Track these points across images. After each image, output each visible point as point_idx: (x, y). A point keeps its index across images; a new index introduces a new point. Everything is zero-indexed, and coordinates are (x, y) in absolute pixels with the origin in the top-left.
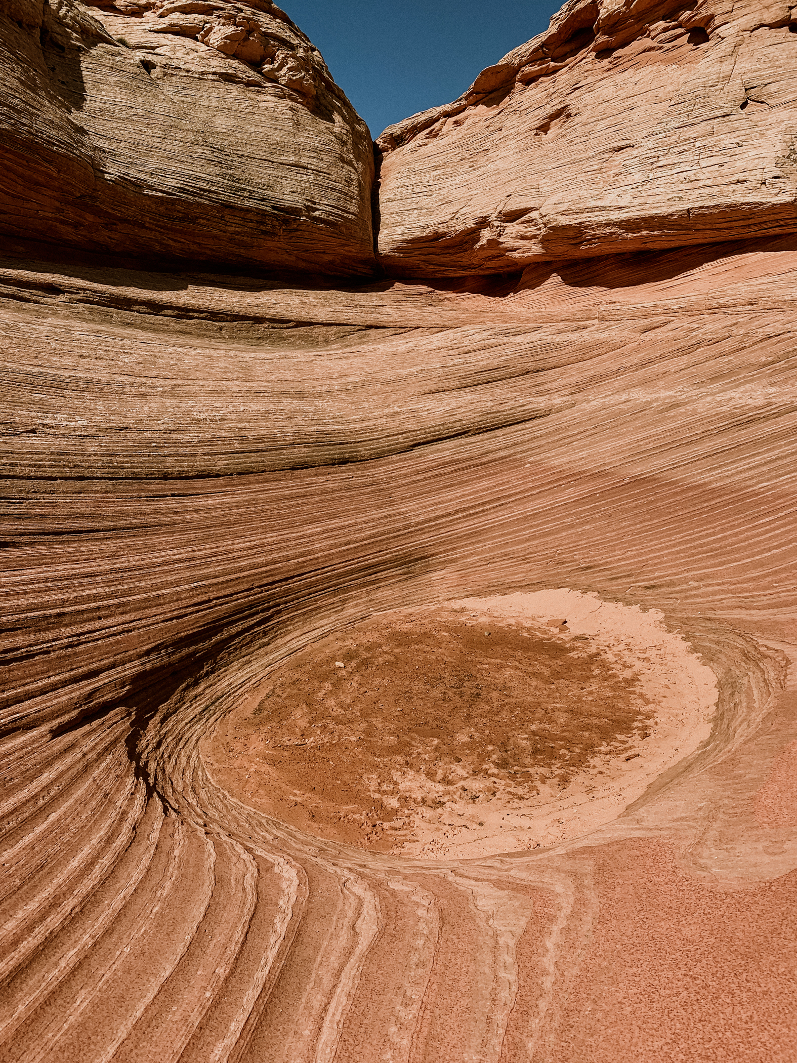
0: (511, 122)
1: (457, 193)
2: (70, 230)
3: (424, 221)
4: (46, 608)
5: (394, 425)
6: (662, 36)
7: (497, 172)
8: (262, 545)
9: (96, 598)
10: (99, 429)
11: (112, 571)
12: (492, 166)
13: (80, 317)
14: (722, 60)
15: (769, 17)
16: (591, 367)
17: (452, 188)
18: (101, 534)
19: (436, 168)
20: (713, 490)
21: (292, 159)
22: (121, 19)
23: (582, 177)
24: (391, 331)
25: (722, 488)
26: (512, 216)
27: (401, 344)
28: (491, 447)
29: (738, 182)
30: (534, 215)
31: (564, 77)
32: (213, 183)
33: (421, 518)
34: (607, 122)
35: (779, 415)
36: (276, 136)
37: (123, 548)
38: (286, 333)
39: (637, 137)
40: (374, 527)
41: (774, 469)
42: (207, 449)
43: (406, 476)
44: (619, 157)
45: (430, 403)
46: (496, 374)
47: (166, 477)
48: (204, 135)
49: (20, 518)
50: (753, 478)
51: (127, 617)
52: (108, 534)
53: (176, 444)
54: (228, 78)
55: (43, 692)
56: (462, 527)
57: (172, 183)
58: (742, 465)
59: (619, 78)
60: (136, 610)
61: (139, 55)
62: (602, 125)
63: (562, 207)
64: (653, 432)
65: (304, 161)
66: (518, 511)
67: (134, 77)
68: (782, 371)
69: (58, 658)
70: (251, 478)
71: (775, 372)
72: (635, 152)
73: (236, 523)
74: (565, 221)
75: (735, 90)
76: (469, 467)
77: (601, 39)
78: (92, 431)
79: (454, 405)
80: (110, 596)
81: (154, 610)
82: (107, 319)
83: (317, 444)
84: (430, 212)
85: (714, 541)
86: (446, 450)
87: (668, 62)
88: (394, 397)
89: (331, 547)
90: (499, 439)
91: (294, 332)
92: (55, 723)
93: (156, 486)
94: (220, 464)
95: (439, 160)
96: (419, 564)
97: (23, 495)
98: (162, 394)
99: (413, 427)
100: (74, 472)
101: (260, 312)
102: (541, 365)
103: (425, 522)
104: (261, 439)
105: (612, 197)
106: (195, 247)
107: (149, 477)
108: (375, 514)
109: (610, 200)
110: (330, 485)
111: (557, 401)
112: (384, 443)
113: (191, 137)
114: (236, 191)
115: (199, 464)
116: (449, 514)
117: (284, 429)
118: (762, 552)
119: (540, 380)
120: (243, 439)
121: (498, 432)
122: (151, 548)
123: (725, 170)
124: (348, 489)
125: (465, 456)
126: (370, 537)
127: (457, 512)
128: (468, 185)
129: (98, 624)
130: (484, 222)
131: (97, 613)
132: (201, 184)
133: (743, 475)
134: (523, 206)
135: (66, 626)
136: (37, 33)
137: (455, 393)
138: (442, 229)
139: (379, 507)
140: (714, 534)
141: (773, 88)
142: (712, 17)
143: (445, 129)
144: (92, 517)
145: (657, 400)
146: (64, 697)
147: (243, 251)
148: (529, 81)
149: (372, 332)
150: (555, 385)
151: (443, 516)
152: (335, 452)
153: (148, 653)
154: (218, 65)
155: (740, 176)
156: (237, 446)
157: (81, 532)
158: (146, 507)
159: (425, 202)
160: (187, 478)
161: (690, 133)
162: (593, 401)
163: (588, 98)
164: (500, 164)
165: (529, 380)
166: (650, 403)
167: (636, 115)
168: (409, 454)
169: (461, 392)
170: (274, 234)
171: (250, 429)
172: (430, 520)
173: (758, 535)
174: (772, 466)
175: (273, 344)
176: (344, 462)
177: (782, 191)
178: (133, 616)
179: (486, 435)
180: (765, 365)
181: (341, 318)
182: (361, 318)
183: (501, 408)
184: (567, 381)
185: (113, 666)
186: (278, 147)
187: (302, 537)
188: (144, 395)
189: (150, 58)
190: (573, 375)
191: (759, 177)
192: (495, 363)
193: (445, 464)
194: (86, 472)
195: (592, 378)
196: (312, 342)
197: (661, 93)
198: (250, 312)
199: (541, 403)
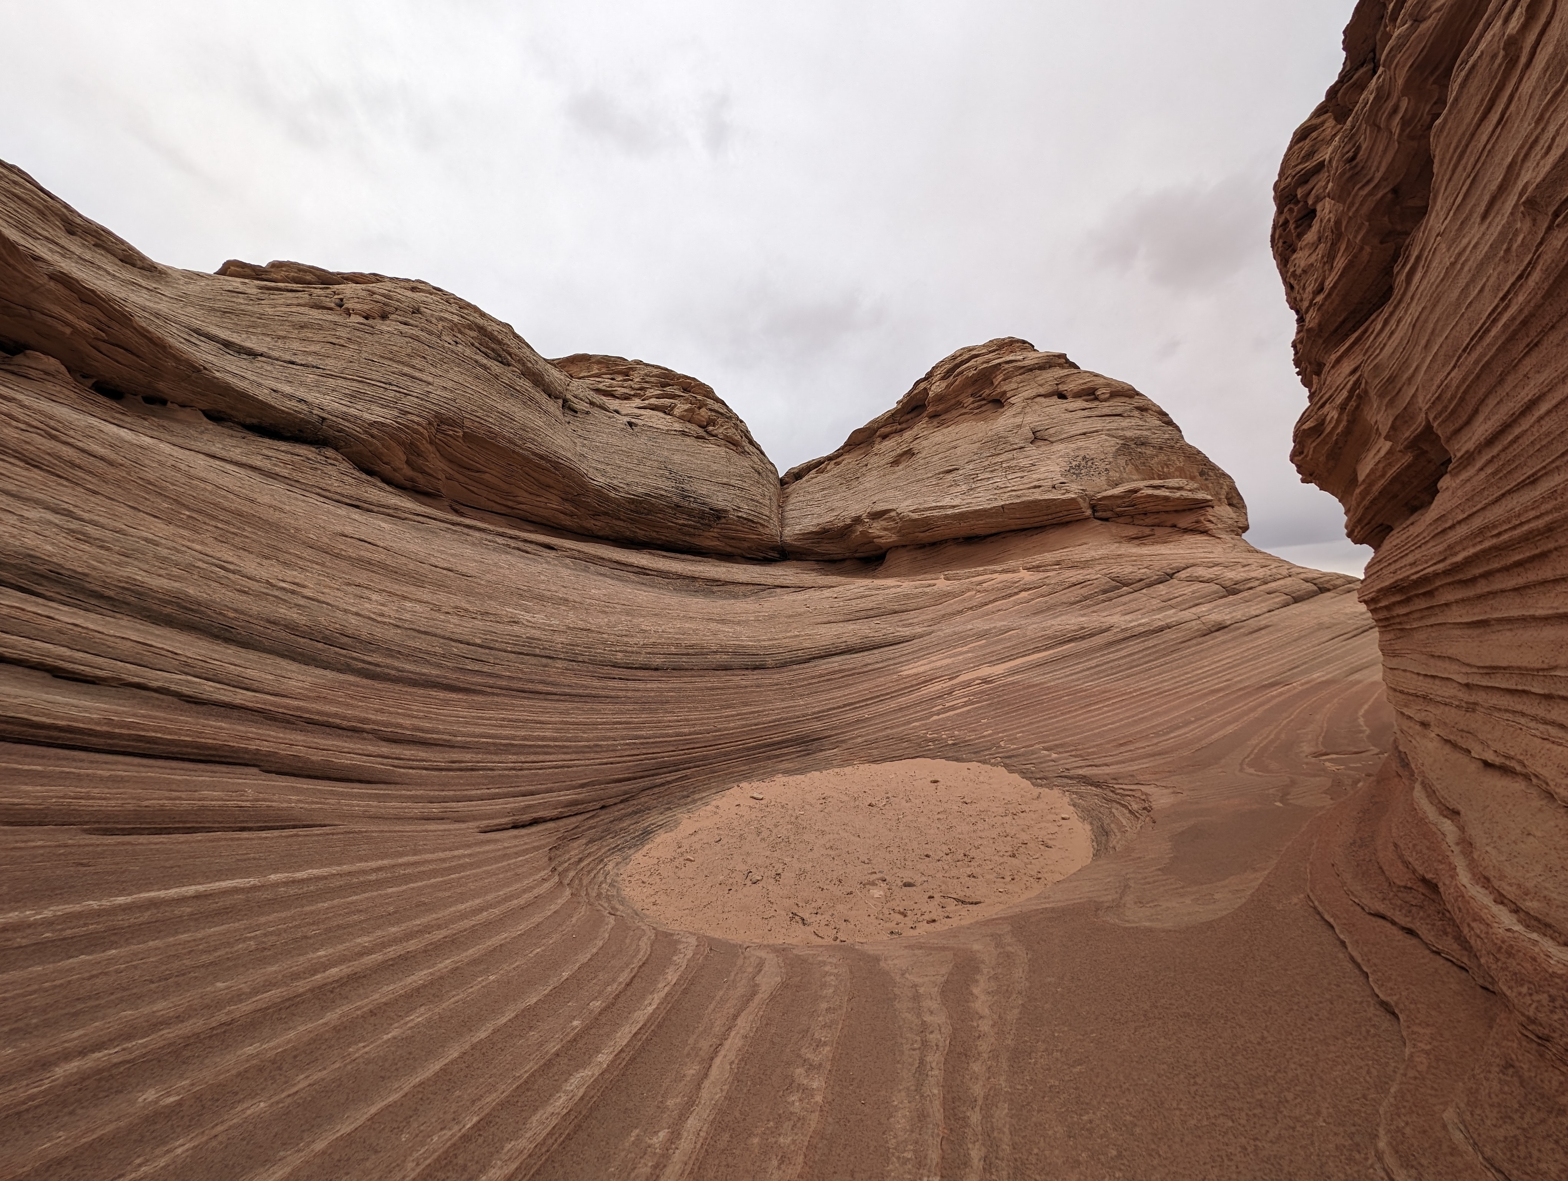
0: (873, 460)
1: (837, 504)
2: (568, 518)
3: (815, 522)
4: (498, 738)
5: (794, 644)
6: (972, 406)
7: (866, 490)
8: (687, 720)
9: (543, 739)
10: (569, 628)
11: (562, 722)
12: (861, 487)
13: (567, 566)
14: (1014, 416)
15: (1042, 391)
16: (942, 609)
17: (836, 501)
18: (557, 697)
19: (823, 489)
20: (1048, 688)
21: (725, 480)
22: (617, 401)
23: (924, 489)
24: (792, 590)
25: (1056, 686)
26: (876, 516)
27: (801, 596)
28: (869, 661)
29: (1035, 487)
30: (893, 514)
31: (908, 435)
32: (670, 492)
33: (817, 709)
34: (940, 456)
35: (1092, 635)
36: (715, 467)
37: (573, 709)
38: (715, 589)
39: (961, 463)
40: (778, 714)
41: (1095, 673)
42: (649, 650)
43: (804, 679)
44: (950, 477)
45: (822, 629)
46: (871, 613)
47: (615, 665)
48: (664, 465)
49: (490, 675)
50: (1079, 679)
51: (568, 757)
52: (562, 698)
53: (626, 644)
54: (684, 433)
55: (481, 798)
56: (852, 716)
57: (640, 490)
58: (1068, 671)
59: (946, 431)
60: (576, 753)
61: (627, 419)
62: (936, 458)
63: (912, 508)
64: (995, 649)
65: (732, 482)
66: (893, 704)
67: (622, 430)
68: (1089, 606)
69: (500, 775)
70: (682, 673)
71: (1083, 608)
72: (961, 472)
73: (667, 702)
74: (915, 516)
75: (1027, 432)
76: (854, 674)
77: (930, 409)
78: (562, 628)
79: (841, 630)
80: (555, 739)
81: (592, 755)
82: (586, 570)
83: (735, 653)
84: (820, 516)
85: (1058, 722)
86: (835, 663)
87: (977, 421)
88: (794, 625)
89: (744, 726)
90: (876, 655)
91: (721, 588)
92: (485, 823)
93: (607, 670)
94: (658, 661)
95: (827, 484)
96: (816, 744)
97: (498, 661)
98: (620, 613)
99: (809, 646)
100: (543, 653)
101: (697, 575)
102: (903, 608)
103: (819, 712)
104: (692, 646)
105: (948, 499)
106: (654, 534)
107: (603, 664)
108: (779, 705)
109: (947, 501)
110: (744, 683)
111: (918, 630)
112: (787, 656)
113: (656, 464)
114: (684, 497)
115: (642, 659)
116: (839, 707)
117: (712, 642)
118: (1100, 727)
119: (904, 617)
120: (677, 645)
121: (875, 651)
122: (598, 712)
123: (1025, 480)
124: (758, 686)
125: (851, 666)
126: (775, 721)
127: (845, 706)
128: (845, 499)
129: (541, 758)
130: (857, 520)
131: (545, 750)
132: (663, 493)
133: (1070, 678)
134: (884, 508)
135: (514, 754)
136: (560, 401)
137: (841, 625)
138: (828, 526)
139: (782, 700)
140: (1055, 717)
141: (1052, 431)
142: (1005, 393)
143: (829, 468)
144: (552, 684)
145: (995, 628)
146: (498, 805)
147: (687, 538)
148: (885, 437)
149: (778, 590)
150: (915, 620)
151: (834, 709)
152: (747, 660)
153: (582, 786)
154: (677, 426)
155: (1037, 483)
156: (673, 649)
157: (541, 693)
158: (596, 683)
159: (816, 510)
160: (631, 668)
161: (998, 459)
162: (946, 629)
163: (925, 443)
164: (868, 485)
165: (896, 618)
166: (990, 629)
167: (958, 451)
168: (807, 665)
169: (845, 624)
170: (710, 526)
171: (684, 639)
172: (824, 711)
173: (1093, 717)
174: (1092, 671)
175: (705, 596)
176: (755, 668)
177: (1068, 492)
178: (574, 757)
179: (866, 653)
180: (1075, 603)
181: (756, 581)
182: (770, 581)
183: (876, 634)
184: (925, 617)
185: (550, 791)
186: (714, 473)
187: (721, 717)
188: (605, 612)
189: (633, 420)
190: (930, 613)
191: (1050, 484)
192: (870, 605)
193: (835, 672)
194: (552, 654)
195: (943, 616)
196: (735, 596)
197: (975, 438)
198: (690, 574)
199: (906, 632)
